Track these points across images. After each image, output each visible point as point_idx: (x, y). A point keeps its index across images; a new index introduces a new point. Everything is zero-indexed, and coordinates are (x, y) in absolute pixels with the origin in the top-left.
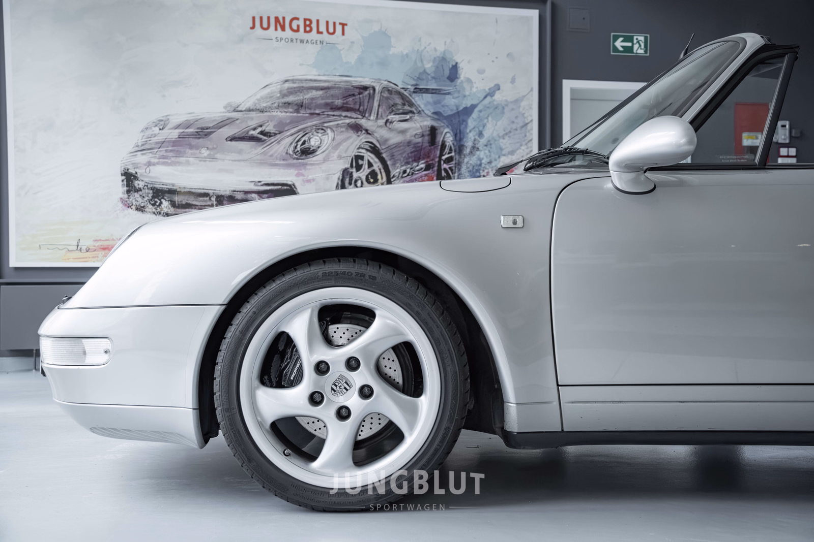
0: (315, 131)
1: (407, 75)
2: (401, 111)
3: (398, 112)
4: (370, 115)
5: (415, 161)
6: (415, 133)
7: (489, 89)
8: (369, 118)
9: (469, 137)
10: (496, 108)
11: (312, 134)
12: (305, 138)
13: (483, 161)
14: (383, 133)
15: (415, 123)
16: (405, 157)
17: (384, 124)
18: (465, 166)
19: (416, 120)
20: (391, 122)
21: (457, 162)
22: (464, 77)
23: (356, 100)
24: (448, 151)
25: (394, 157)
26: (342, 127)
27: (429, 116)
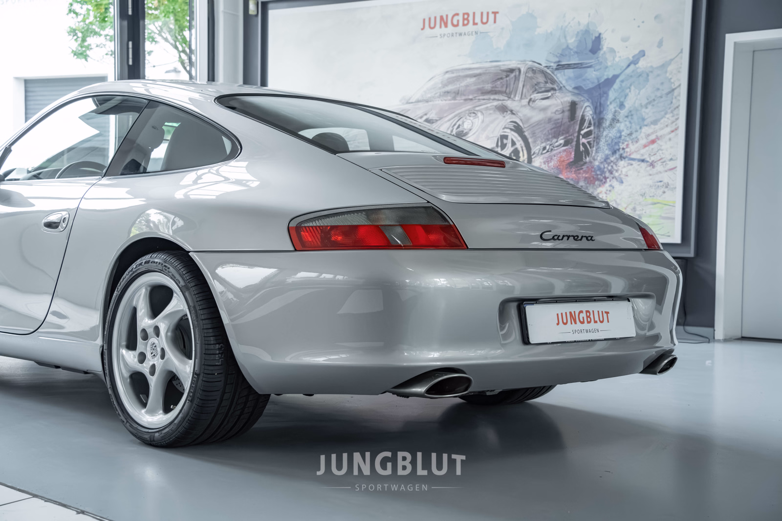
0: (468, 115)
1: (551, 53)
2: (543, 89)
3: (540, 91)
4: (515, 96)
5: (554, 137)
6: (556, 109)
7: (633, 57)
8: (514, 99)
9: (609, 109)
10: (640, 75)
11: (466, 118)
12: (460, 122)
13: (623, 134)
14: (526, 112)
15: (556, 100)
16: (545, 134)
17: (527, 103)
18: (604, 140)
19: (557, 97)
20: (534, 101)
21: (596, 135)
22: (607, 48)
23: (504, 83)
24: (587, 125)
25: (535, 135)
26: (490, 110)
27: (570, 92)
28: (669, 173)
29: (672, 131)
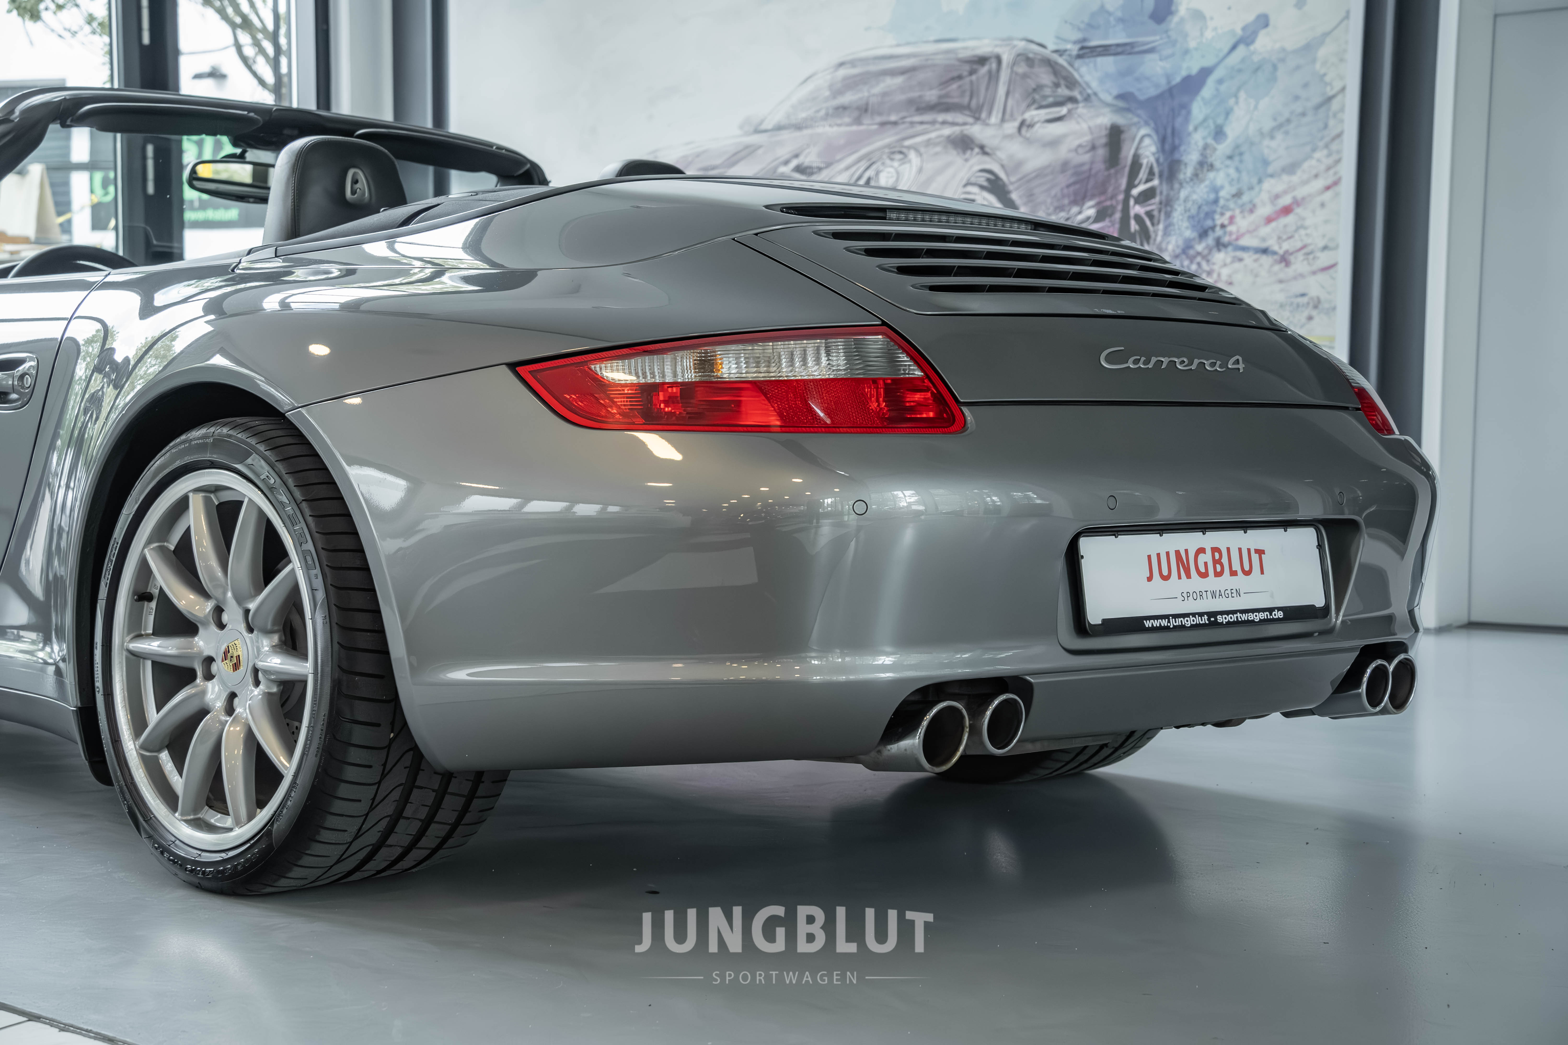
0: (888, 156)
1: (1066, 22)
2: (1051, 100)
3: (1044, 103)
4: (989, 114)
5: (1075, 202)
6: (1076, 143)
7: (1243, 29)
8: (987, 121)
9: (1193, 142)
10: (1258, 69)
11: (883, 164)
12: (870, 173)
13: (1222, 194)
14: (1014, 149)
15: (1078, 123)
16: (1055, 196)
17: (1015, 130)
18: (1182, 207)
19: (1079, 116)
20: (1031, 126)
21: (1163, 198)
22: (1188, 9)
23: (964, 88)
24: (1145, 177)
25: (1033, 198)
26: (936, 144)
27: (1108, 105)
28: (1321, 277)
29: (1328, 188)
